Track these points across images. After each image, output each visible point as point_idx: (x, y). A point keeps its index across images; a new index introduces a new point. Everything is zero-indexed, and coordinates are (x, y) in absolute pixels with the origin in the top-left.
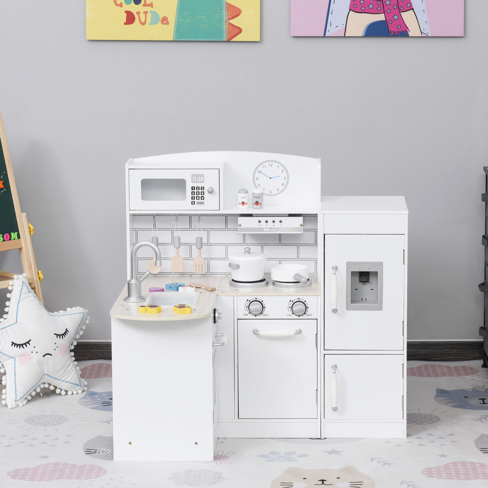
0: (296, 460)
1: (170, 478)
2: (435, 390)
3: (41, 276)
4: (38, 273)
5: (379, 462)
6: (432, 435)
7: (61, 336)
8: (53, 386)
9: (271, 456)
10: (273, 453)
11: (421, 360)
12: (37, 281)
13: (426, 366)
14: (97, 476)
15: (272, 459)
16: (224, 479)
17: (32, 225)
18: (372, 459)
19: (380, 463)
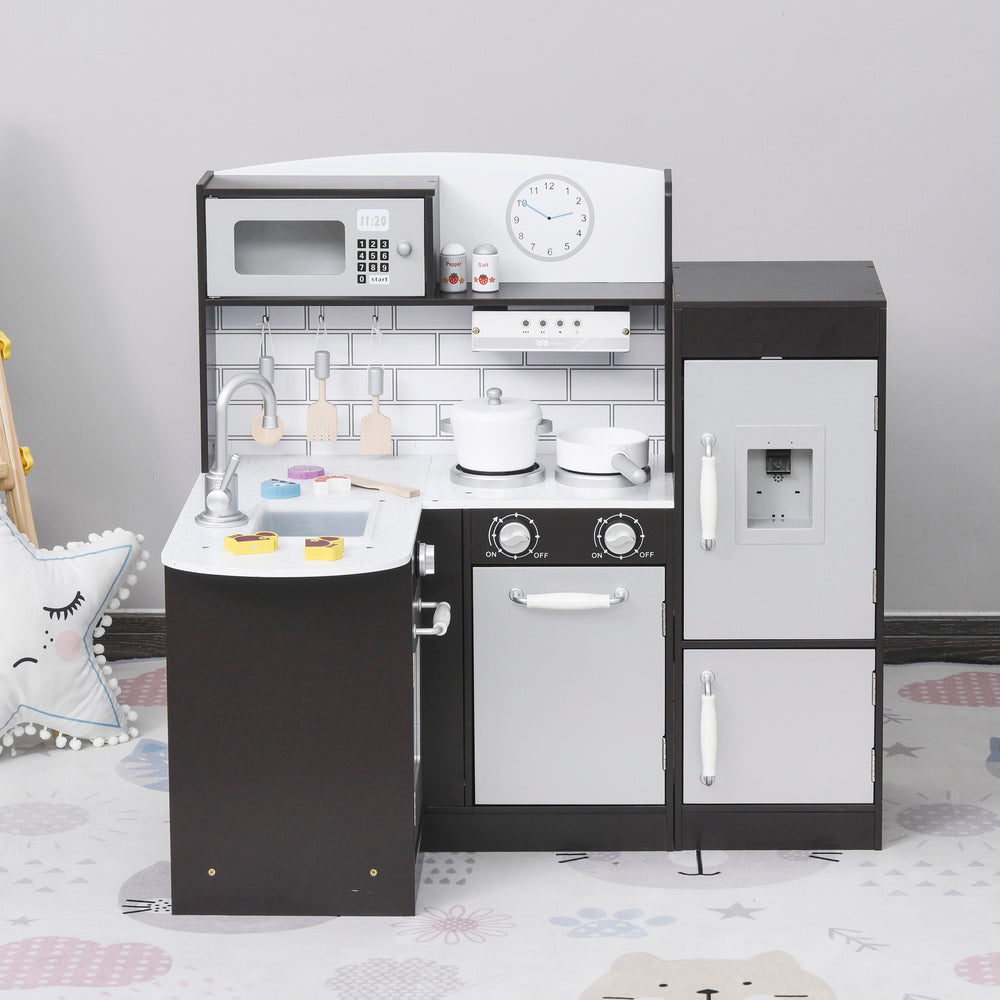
0: (644, 934)
1: (328, 982)
2: (987, 743)
3: (29, 460)
4: (21, 451)
5: (849, 939)
6: (981, 865)
7: (62, 613)
8: (48, 730)
9: (584, 921)
10: (588, 913)
11: (954, 661)
12: (18, 473)
13: (964, 676)
14: (148, 976)
15: (583, 930)
16: (462, 984)
17: (8, 336)
18: (831, 932)
19: (852, 942)
